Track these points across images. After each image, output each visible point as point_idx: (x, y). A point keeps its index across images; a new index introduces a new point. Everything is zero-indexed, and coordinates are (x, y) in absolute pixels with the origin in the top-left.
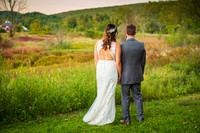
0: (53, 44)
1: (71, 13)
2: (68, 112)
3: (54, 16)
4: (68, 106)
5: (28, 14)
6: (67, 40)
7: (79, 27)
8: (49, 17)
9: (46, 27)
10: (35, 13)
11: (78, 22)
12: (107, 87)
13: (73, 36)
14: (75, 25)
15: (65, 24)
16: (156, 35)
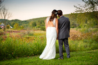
0: (25, 34)
1: (33, 19)
2: (32, 55)
3: (25, 21)
4: (32, 53)
5: (12, 20)
6: (31, 32)
7: (37, 26)
8: (23, 21)
9: (21, 26)
10: (16, 20)
11: (37, 24)
12: (52, 40)
13: (35, 30)
14: (36, 25)
15: (31, 24)
16: (75, 29)
